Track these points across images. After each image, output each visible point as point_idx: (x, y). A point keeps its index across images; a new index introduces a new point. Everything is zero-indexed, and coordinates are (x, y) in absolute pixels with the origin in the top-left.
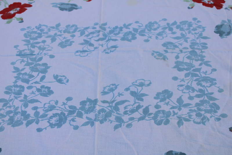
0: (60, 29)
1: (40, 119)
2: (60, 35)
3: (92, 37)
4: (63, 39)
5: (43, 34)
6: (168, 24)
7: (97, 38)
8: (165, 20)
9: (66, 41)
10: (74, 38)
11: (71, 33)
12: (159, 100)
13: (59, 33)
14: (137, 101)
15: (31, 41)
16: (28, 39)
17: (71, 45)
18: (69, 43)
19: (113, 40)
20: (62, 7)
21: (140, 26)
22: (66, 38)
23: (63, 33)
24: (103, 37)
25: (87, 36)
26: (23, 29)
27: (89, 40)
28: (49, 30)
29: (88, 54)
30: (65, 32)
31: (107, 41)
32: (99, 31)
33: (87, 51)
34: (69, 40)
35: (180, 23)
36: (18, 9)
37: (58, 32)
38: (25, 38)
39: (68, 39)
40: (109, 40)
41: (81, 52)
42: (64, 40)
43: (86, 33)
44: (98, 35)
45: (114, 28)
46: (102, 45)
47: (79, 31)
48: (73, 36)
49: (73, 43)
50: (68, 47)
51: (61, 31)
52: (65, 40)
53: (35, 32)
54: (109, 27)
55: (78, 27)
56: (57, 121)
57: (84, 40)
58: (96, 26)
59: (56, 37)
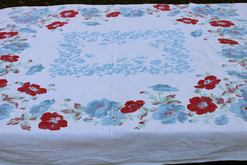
1: (78, 72)
2: (88, 37)
3: (109, 38)
5: (76, 36)
6: (160, 31)
8: (158, 29)
10: (98, 38)
12: (153, 64)
14: (139, 64)
15: (69, 40)
16: (67, 38)
18: (94, 40)
19: (123, 39)
20: (89, 24)
21: (141, 32)
23: (90, 36)
24: (117, 37)
25: (106, 37)
26: (63, 34)
27: (107, 39)
28: (81, 34)
30: (91, 35)
31: (119, 39)
32: (114, 35)
33: (106, 44)
35: (168, 31)
36: (59, 25)
37: (87, 35)
38: (64, 38)
39: (93, 38)
40: (121, 39)
41: (102, 44)
42: (91, 39)
44: (114, 37)
45: (124, 33)
46: (116, 41)
47: (101, 35)
49: (97, 40)
50: (93, 42)
53: (71, 35)
54: (121, 33)
55: (100, 33)
56: (89, 73)
57: (104, 39)
58: (111, 33)
59: (85, 38)
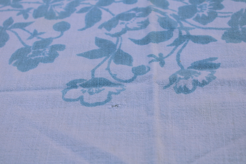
0: (25, 7)
2: (22, 26)
3: (124, 31)
4: (30, 38)
7: (141, 34)
9: (37, 45)
10: (65, 33)
11: (57, 18)
13: (19, 19)
17: (51, 58)
18: (47, 50)
19: (196, 39)
22: (41, 33)
23: (31, 19)
24: (161, 29)
25: (109, 25)
27: (114, 40)
29: (110, 94)
30: (37, 15)
31: (177, 43)
32: (147, 11)
33: (107, 83)
34: (50, 40)
37: (18, 14)
39: (44, 36)
40: (182, 39)
41: (86, 85)
42: (31, 43)
43: (106, 17)
44: (145, 24)
46: (161, 61)
47: (82, 11)
48: (63, 28)
49: (60, 53)
50: (41, 66)
51: (25, 14)
52: (35, 39)
57: (99, 41)
59: (8, 32)
